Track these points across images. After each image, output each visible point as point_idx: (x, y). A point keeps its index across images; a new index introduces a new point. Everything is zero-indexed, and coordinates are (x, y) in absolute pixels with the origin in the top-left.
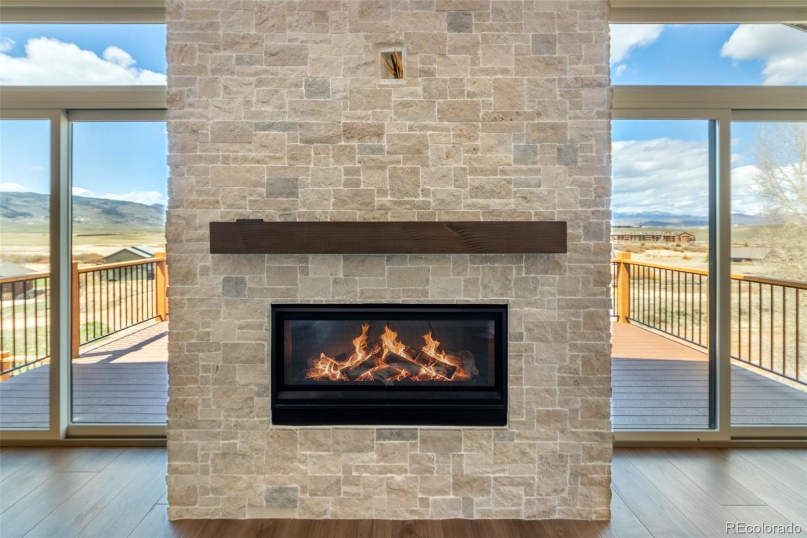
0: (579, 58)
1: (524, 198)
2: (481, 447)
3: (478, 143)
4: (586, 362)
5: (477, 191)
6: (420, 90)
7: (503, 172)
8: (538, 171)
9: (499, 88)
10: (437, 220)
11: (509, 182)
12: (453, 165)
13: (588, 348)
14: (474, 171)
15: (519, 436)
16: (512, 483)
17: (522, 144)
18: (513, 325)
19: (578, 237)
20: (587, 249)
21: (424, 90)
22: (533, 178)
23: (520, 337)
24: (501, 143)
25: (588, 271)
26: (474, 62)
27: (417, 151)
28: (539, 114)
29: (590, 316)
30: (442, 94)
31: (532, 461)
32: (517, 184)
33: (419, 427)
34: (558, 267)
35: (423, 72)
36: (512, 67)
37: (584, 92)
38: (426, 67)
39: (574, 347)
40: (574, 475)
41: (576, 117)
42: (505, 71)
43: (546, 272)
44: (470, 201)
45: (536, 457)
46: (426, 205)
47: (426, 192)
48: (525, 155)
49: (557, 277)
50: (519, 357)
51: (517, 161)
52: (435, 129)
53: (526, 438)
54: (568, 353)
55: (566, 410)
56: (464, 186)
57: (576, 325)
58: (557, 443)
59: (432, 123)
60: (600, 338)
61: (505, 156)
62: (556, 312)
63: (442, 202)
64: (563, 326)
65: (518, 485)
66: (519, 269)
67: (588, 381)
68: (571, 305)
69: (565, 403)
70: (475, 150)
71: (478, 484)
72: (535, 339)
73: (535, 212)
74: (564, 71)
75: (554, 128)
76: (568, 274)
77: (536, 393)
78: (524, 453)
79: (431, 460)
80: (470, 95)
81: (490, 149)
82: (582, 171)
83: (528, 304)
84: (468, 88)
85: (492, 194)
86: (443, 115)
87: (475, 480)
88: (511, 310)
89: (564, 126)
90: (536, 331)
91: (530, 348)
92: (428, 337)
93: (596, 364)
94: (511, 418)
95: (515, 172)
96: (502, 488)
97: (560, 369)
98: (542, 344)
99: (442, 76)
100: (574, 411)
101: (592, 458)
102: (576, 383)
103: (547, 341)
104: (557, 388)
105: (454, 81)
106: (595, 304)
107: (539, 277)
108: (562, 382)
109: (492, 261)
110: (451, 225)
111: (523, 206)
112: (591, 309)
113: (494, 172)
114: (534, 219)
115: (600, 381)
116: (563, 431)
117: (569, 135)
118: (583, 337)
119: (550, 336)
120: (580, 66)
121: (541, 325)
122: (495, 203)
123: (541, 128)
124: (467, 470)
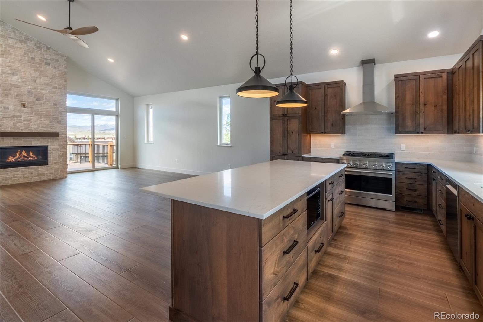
0: (61, 107)
1: (51, 129)
2: (43, 168)
3: (42, 119)
4: (63, 154)
5: (42, 127)
6: (30, 110)
7: (47, 124)
8: (54, 124)
9: (46, 111)
10: (34, 132)
11: (48, 126)
12: (37, 123)
13: (63, 152)
14: (41, 124)
15: (51, 166)
16: (49, 174)
17: (51, 120)
18: (49, 149)
19: (61, 135)
20: (63, 137)
21: (31, 110)
22: (53, 125)
23: (51, 150)
24: (47, 120)
25: (63, 140)
26: (41, 106)
27: (30, 120)
28: (54, 116)
29: (63, 147)
30: (35, 111)
31: (53, 170)
32: (50, 126)
33: (30, 167)
34: (58, 139)
35: (31, 107)
36: (49, 108)
37: (62, 113)
38: (31, 106)
39: (61, 152)
40: (61, 171)
41: (60, 116)
42: (47, 108)
43: (56, 140)
44: (40, 129)
45: (54, 169)
46: (32, 129)
47: (31, 127)
48: (51, 122)
49: (57, 141)
50: (50, 154)
51: (50, 123)
52: (33, 117)
53: (52, 166)
54: (60, 153)
55: (59, 161)
56: (39, 126)
57: (61, 148)
58: (58, 166)
59: (33, 116)
60: (65, 150)
61: (47, 122)
62: (57, 146)
63: (34, 129)
64: (59, 148)
65: (50, 174)
66: (50, 140)
67: (63, 157)
68: (60, 145)
69: (59, 160)
70: (42, 120)
71: (43, 175)
72: (53, 151)
73: (53, 131)
74: (58, 109)
75: (57, 118)
76: (59, 141)
77: (54, 159)
78: (52, 169)
79: (33, 171)
80: (40, 112)
81: (44, 121)
82: (62, 125)
83: (52, 145)
84: (40, 111)
85: (45, 128)
86: (35, 114)
87: (42, 174)
88: (49, 146)
89: (59, 118)
90: (54, 149)
91: (52, 152)
92: (31, 152)
93: (65, 154)
94: (49, 163)
95: (49, 124)
96: (47, 175)
97: (58, 155)
98: (55, 152)
99: (35, 108)
100: (61, 161)
101: (64, 168)
102: (61, 157)
103: (55, 151)
104: (58, 158)
105: (37, 109)
106: (64, 145)
107: (54, 141)
108: (59, 157)
109: (45, 138)
110: (37, 133)
111: (51, 130)
112: (64, 146)
113: (45, 124)
114: (53, 132)
115: (65, 156)
116: (59, 165)
117: (59, 119)
118: (62, 150)
119: (56, 150)
120: (62, 109)
121: (54, 148)
122: (45, 129)
123: (54, 118)
124: (40, 172)
